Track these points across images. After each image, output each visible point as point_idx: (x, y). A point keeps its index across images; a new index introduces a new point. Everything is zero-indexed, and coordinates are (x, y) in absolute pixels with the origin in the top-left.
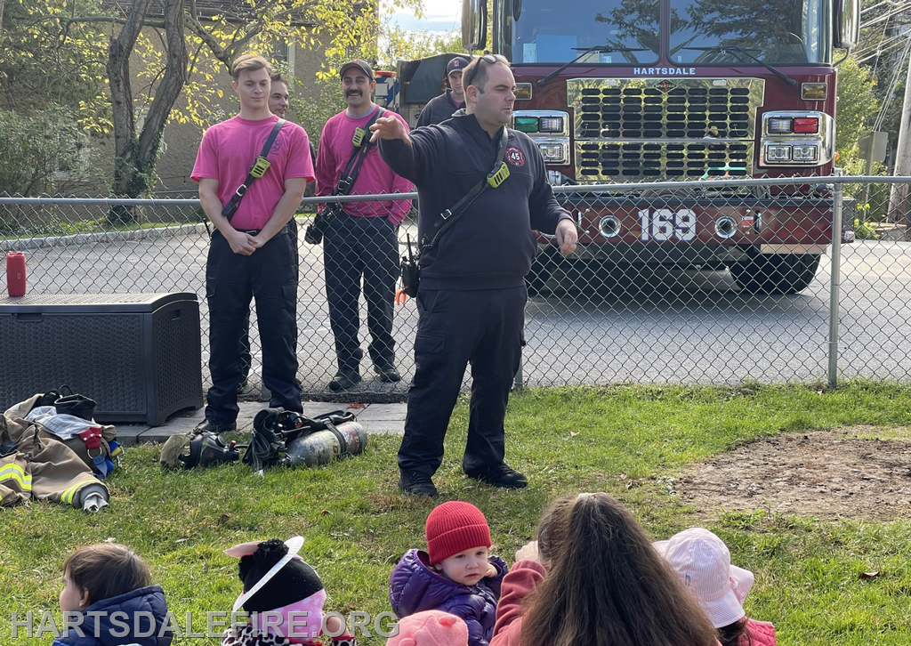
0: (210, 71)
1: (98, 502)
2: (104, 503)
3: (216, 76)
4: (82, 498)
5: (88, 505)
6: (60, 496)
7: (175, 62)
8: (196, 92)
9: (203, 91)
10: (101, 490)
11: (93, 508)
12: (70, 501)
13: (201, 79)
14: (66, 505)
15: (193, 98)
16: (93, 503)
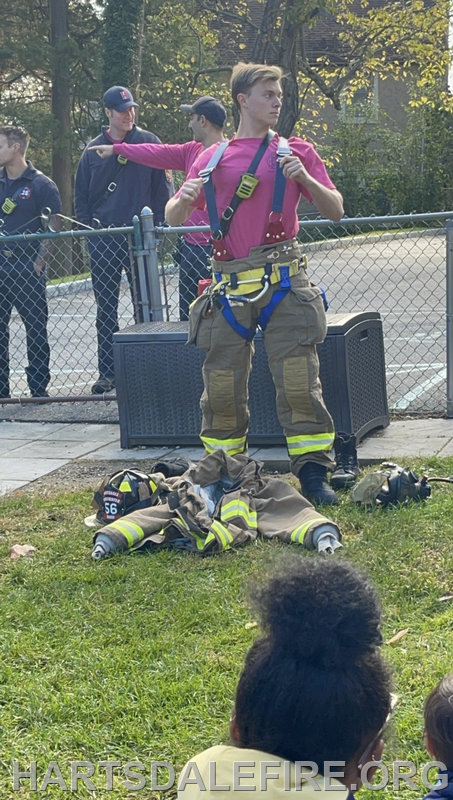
0: (316, 107)
1: (331, 543)
2: (338, 544)
3: (321, 110)
4: (315, 539)
5: (323, 545)
6: (289, 535)
7: (289, 100)
8: (305, 127)
9: (310, 126)
10: (334, 531)
11: (328, 549)
12: (301, 541)
13: (309, 115)
14: (297, 545)
15: (302, 133)
16: (327, 544)
